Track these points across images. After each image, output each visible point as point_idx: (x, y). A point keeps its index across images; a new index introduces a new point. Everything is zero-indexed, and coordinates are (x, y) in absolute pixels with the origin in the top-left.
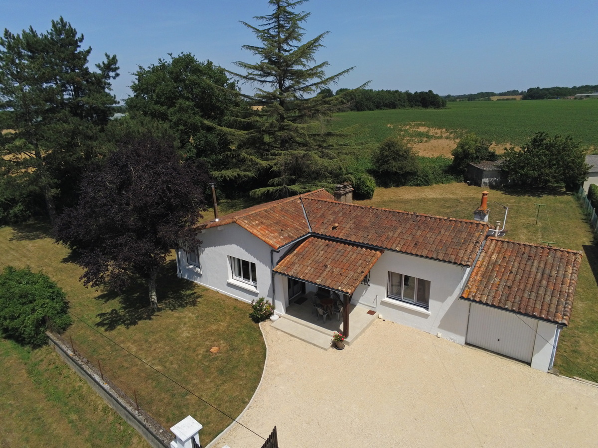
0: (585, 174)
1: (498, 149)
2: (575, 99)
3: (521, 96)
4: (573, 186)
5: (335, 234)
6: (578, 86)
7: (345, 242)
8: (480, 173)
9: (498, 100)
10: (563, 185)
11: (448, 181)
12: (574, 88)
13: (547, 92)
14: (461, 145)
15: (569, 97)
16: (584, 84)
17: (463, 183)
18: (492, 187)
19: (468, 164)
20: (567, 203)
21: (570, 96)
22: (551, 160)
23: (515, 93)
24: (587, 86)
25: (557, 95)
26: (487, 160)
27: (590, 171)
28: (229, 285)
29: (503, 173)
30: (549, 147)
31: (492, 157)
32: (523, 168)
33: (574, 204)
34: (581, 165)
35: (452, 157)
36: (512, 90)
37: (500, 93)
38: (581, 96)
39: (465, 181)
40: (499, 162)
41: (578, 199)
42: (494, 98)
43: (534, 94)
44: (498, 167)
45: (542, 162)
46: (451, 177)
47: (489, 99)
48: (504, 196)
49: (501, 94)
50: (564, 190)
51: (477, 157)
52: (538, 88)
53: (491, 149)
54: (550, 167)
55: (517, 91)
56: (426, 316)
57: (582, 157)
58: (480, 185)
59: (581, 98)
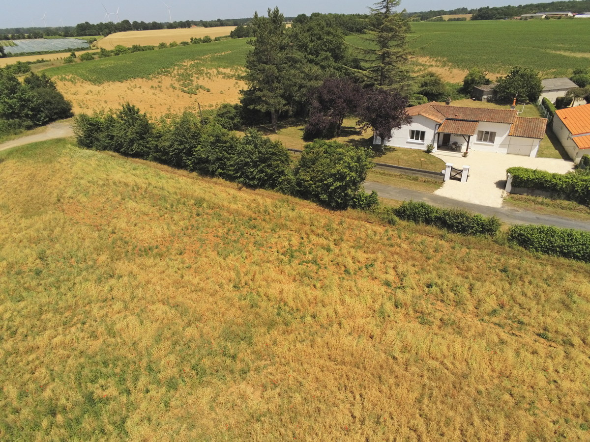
0: (541, 91)
1: (491, 76)
2: (521, 19)
3: (471, 15)
4: (533, 98)
5: (456, 117)
6: (523, 5)
7: (462, 120)
8: (482, 93)
9: (450, 20)
10: (527, 98)
11: (461, 98)
12: (520, 6)
13: (496, 12)
14: (471, 75)
15: (516, 17)
16: (529, 3)
17: (470, 99)
18: (489, 101)
19: (474, 88)
20: (531, 108)
21: (517, 15)
22: (523, 84)
23: (464, 11)
24: (531, 5)
25: (505, 15)
26: (484, 84)
27: (543, 90)
28: (407, 142)
29: (495, 92)
30: (522, 76)
31: (488, 82)
32: (508, 89)
33: (535, 109)
34: (539, 86)
35: (463, 83)
36: (462, 7)
37: (450, 11)
38: (526, 17)
39: (471, 98)
40: (492, 86)
41: (536, 106)
42: (446, 17)
43: (483, 14)
44: (492, 89)
45: (519, 85)
46: (462, 96)
47: (441, 20)
48: (496, 106)
49: (451, 13)
50: (528, 101)
51: (479, 83)
52: (488, 7)
53: (487, 77)
54: (523, 88)
55: (466, 9)
56: (493, 146)
57: (540, 81)
58: (481, 100)
59: (526, 19)
